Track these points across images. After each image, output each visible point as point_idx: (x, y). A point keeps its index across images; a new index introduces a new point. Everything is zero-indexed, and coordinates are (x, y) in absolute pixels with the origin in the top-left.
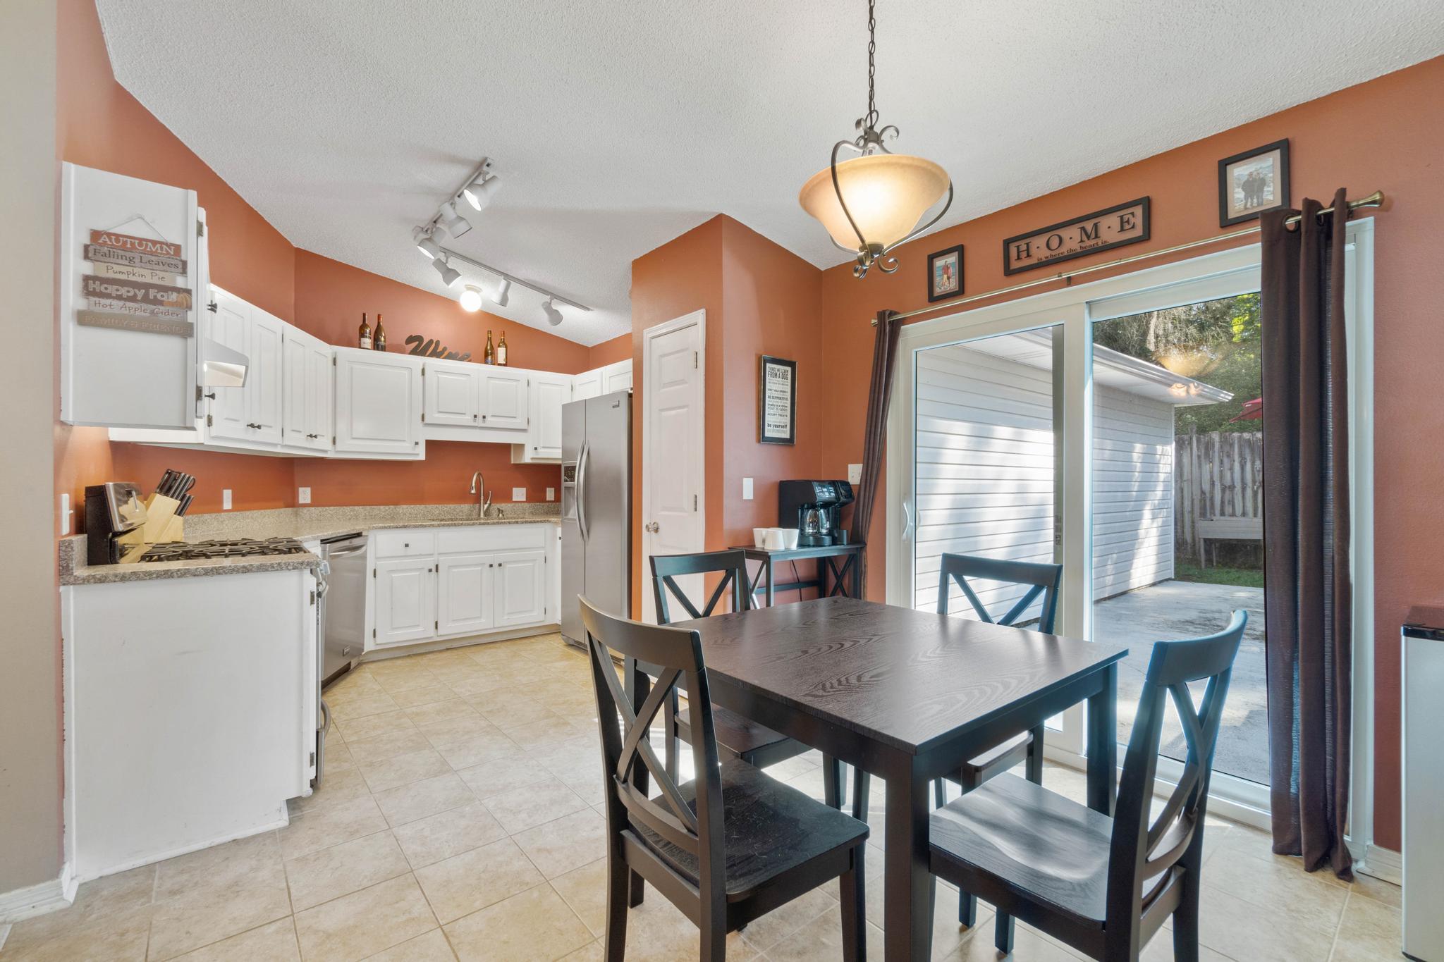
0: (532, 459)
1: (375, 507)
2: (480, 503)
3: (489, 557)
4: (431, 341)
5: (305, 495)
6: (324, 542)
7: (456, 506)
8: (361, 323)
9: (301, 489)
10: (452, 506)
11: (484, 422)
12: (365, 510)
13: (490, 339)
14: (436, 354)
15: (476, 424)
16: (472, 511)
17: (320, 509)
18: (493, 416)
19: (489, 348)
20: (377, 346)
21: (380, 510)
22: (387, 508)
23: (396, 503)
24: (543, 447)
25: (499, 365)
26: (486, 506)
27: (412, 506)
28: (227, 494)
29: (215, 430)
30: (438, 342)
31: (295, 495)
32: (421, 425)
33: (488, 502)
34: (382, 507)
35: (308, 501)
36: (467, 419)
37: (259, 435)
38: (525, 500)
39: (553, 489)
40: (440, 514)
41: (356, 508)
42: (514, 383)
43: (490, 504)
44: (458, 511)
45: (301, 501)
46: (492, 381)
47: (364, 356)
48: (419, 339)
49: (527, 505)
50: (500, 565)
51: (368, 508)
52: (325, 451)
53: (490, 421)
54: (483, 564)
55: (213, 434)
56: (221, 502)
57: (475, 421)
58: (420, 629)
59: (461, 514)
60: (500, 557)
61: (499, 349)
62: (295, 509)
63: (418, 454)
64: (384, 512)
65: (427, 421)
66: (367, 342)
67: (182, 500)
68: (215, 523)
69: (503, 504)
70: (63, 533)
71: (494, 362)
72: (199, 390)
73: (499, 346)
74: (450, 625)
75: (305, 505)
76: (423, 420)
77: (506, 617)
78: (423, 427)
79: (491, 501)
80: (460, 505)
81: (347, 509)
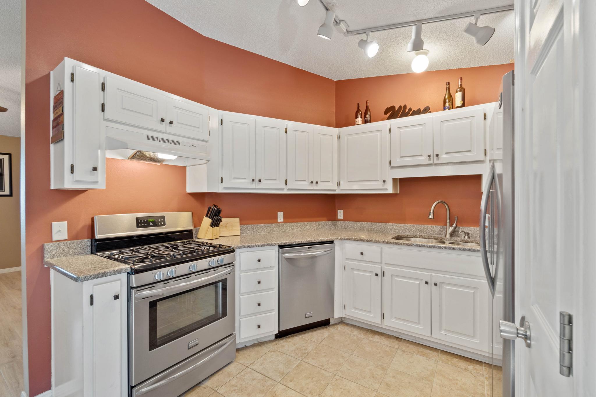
1: (374, 223)
2: (447, 226)
3: (426, 275)
5: (340, 214)
7: (429, 226)
8: (357, 109)
9: (339, 211)
11: (438, 159)
12: (368, 225)
13: (448, 89)
14: (405, 114)
15: (431, 162)
16: (442, 231)
17: (346, 222)
18: (446, 153)
19: (447, 97)
20: (365, 122)
21: (376, 225)
22: (380, 224)
23: (387, 222)
25: (456, 108)
26: (451, 229)
27: (396, 224)
28: (280, 214)
29: (224, 185)
30: (405, 106)
31: (336, 214)
32: (389, 168)
33: (454, 225)
34: (377, 224)
35: (342, 218)
36: (424, 159)
37: (261, 185)
40: (416, 231)
41: (363, 223)
42: (468, 120)
43: (456, 227)
44: (430, 230)
45: (339, 218)
46: (446, 124)
48: (393, 108)
50: (436, 284)
51: (370, 223)
53: (444, 158)
54: (421, 280)
56: (276, 218)
57: (430, 160)
58: (372, 315)
59: (432, 232)
60: (437, 277)
61: (457, 94)
62: (334, 222)
63: (387, 189)
64: (379, 227)
65: (392, 165)
66: (359, 120)
68: (268, 229)
69: (471, 228)
70: (53, 240)
71: (452, 107)
72: (72, 167)
73: (457, 92)
74: (393, 320)
75: (340, 220)
76: (390, 165)
77: (443, 332)
78: (391, 169)
79: (456, 224)
80: (433, 226)
81: (359, 223)
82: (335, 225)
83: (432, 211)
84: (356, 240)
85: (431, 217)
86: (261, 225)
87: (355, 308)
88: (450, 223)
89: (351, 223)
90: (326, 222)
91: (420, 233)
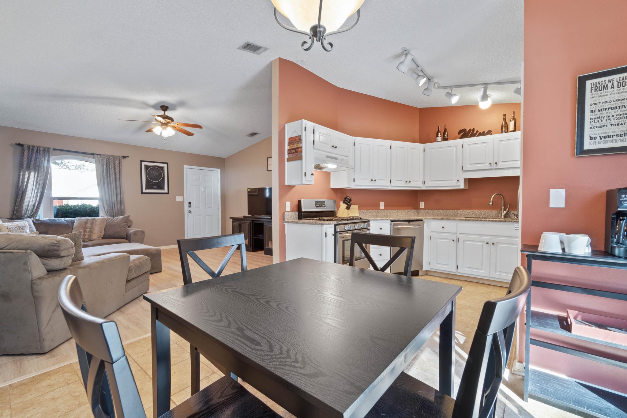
2: (502, 211)
3: (487, 239)
4: (470, 130)
5: (422, 205)
6: (392, 221)
7: (489, 211)
8: (437, 131)
9: (421, 202)
10: (486, 211)
11: (497, 166)
12: (444, 211)
13: (505, 119)
14: (473, 135)
15: (491, 168)
16: (498, 214)
17: (426, 210)
18: (502, 162)
19: (503, 124)
20: (444, 139)
21: (450, 212)
22: (453, 211)
23: (458, 209)
25: (511, 131)
26: (505, 212)
27: (465, 211)
28: (382, 203)
30: (474, 129)
31: (418, 205)
32: (462, 171)
33: (507, 210)
34: (451, 211)
35: (423, 207)
36: (487, 166)
37: (377, 183)
40: (479, 215)
41: (440, 210)
44: (490, 214)
45: (421, 207)
46: (503, 142)
47: (440, 144)
48: (464, 130)
50: (493, 244)
53: (501, 165)
54: (483, 242)
55: (355, 184)
56: (379, 206)
57: (491, 166)
58: (449, 267)
59: (492, 215)
60: (494, 240)
61: (510, 122)
62: (417, 210)
63: (460, 186)
64: (452, 213)
65: (464, 169)
66: (439, 139)
67: (347, 205)
70: (286, 211)
71: (507, 131)
72: (305, 173)
73: (511, 121)
74: (465, 269)
75: (422, 209)
76: (462, 169)
77: (498, 273)
78: (463, 172)
79: (508, 209)
81: (437, 211)
82: (418, 212)
83: (492, 200)
84: (439, 219)
85: (491, 204)
86: (371, 211)
87: (438, 263)
88: (504, 208)
89: (430, 211)
90: (412, 210)
91: (482, 216)
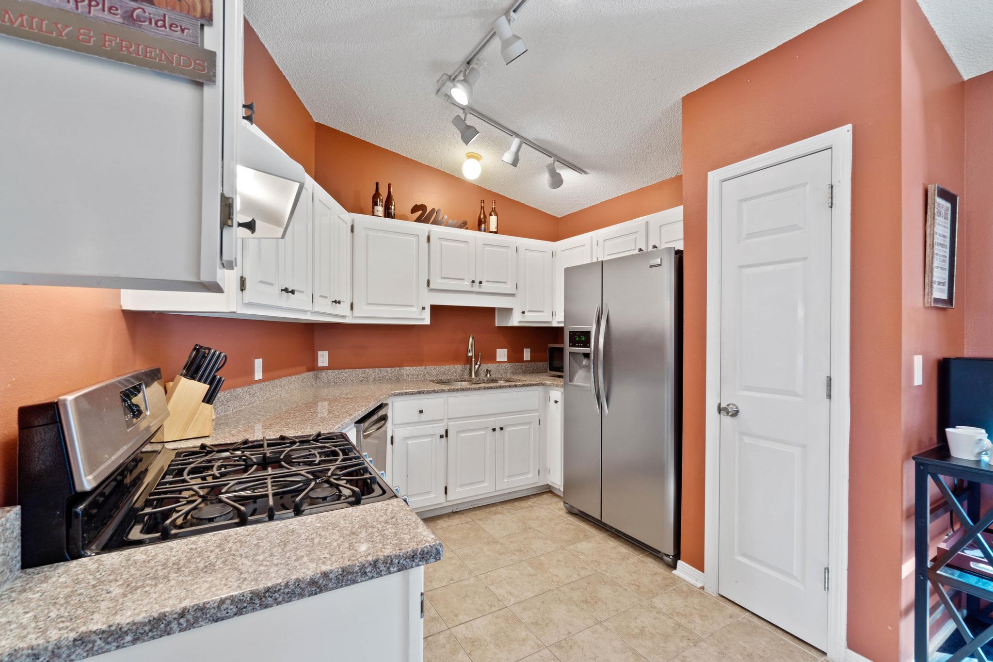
0: (520, 322)
1: (383, 369)
2: (471, 364)
3: (492, 421)
4: (433, 210)
5: (323, 358)
6: (357, 423)
7: (451, 367)
8: (374, 192)
9: (320, 353)
10: (447, 367)
11: (480, 287)
13: (482, 208)
14: (438, 222)
15: (473, 289)
16: (464, 371)
17: (336, 371)
18: (487, 281)
19: (482, 216)
20: (388, 214)
21: (387, 372)
22: (393, 370)
23: (401, 366)
24: (529, 311)
25: (492, 232)
26: (477, 366)
27: (414, 368)
28: (258, 363)
29: (248, 295)
30: (439, 211)
31: (315, 359)
32: (427, 290)
33: (478, 363)
34: (389, 369)
35: (326, 364)
36: (466, 285)
37: (292, 301)
38: (506, 360)
39: (529, 350)
40: (437, 374)
41: (367, 370)
42: (505, 250)
43: (480, 365)
44: (452, 371)
45: (320, 364)
46: (487, 248)
47: (378, 221)
48: (423, 207)
49: (509, 365)
50: (502, 429)
51: (377, 370)
52: (344, 317)
53: (486, 287)
54: (485, 428)
55: (246, 301)
56: (252, 372)
57: (472, 286)
58: (432, 495)
59: (455, 374)
61: (491, 217)
62: (315, 372)
63: (423, 319)
64: (391, 373)
65: (432, 286)
66: (380, 209)
68: (248, 397)
69: (489, 364)
71: (487, 230)
73: (491, 215)
74: (459, 490)
75: (323, 369)
76: (428, 286)
77: (506, 480)
78: (428, 292)
79: (480, 362)
80: (456, 366)
81: (359, 371)
82: (316, 377)
84: (413, 394)
86: (239, 390)
88: (475, 361)
89: (346, 373)
91: (442, 377)
